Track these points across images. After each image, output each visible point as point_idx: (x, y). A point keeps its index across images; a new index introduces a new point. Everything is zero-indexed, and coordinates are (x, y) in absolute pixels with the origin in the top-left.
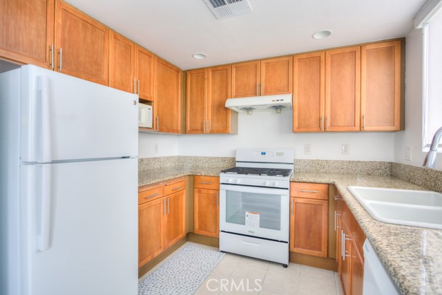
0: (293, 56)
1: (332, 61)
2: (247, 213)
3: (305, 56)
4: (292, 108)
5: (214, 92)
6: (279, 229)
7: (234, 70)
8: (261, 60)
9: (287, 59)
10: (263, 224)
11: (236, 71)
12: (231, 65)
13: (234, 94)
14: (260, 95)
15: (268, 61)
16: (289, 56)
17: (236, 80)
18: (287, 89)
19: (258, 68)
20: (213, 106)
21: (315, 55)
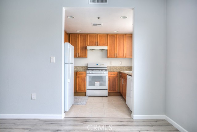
0: (107, 34)
1: (118, 38)
2: (96, 82)
3: (111, 35)
4: (107, 50)
5: (81, 43)
6: (105, 86)
7: (88, 36)
8: (98, 34)
9: (106, 35)
10: (100, 85)
11: (89, 36)
12: (87, 34)
13: (88, 44)
14: (97, 45)
15: (100, 35)
16: (106, 34)
17: (89, 39)
18: (106, 44)
19: (97, 36)
20: (80, 48)
21: (114, 35)
